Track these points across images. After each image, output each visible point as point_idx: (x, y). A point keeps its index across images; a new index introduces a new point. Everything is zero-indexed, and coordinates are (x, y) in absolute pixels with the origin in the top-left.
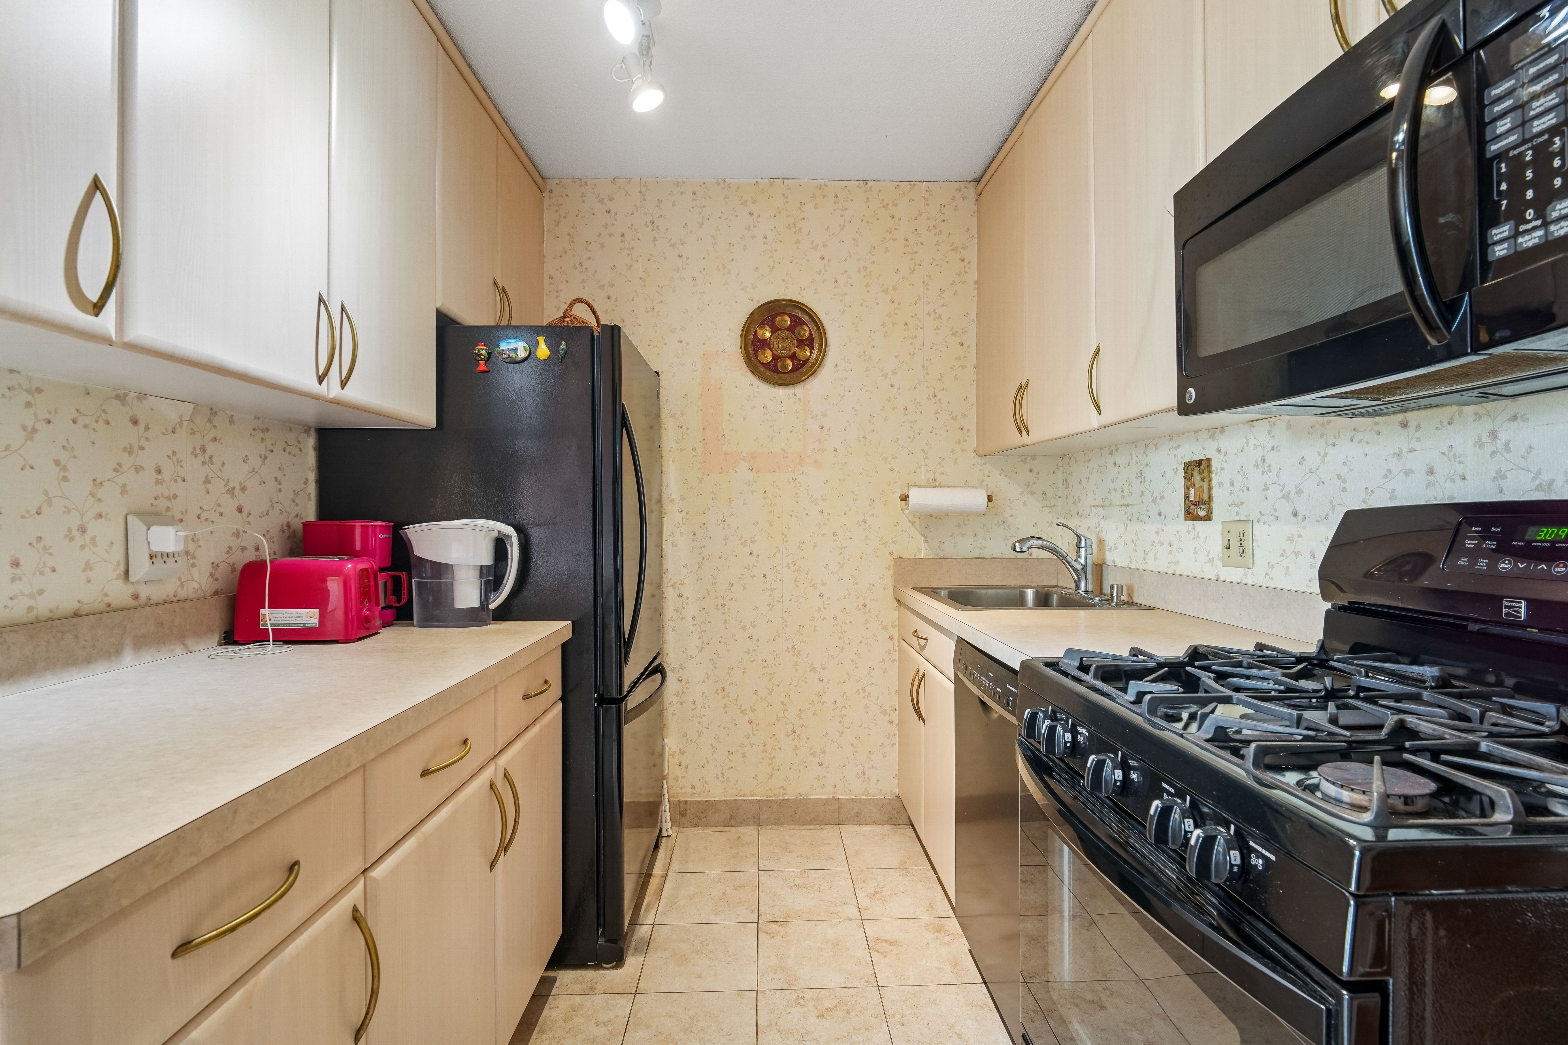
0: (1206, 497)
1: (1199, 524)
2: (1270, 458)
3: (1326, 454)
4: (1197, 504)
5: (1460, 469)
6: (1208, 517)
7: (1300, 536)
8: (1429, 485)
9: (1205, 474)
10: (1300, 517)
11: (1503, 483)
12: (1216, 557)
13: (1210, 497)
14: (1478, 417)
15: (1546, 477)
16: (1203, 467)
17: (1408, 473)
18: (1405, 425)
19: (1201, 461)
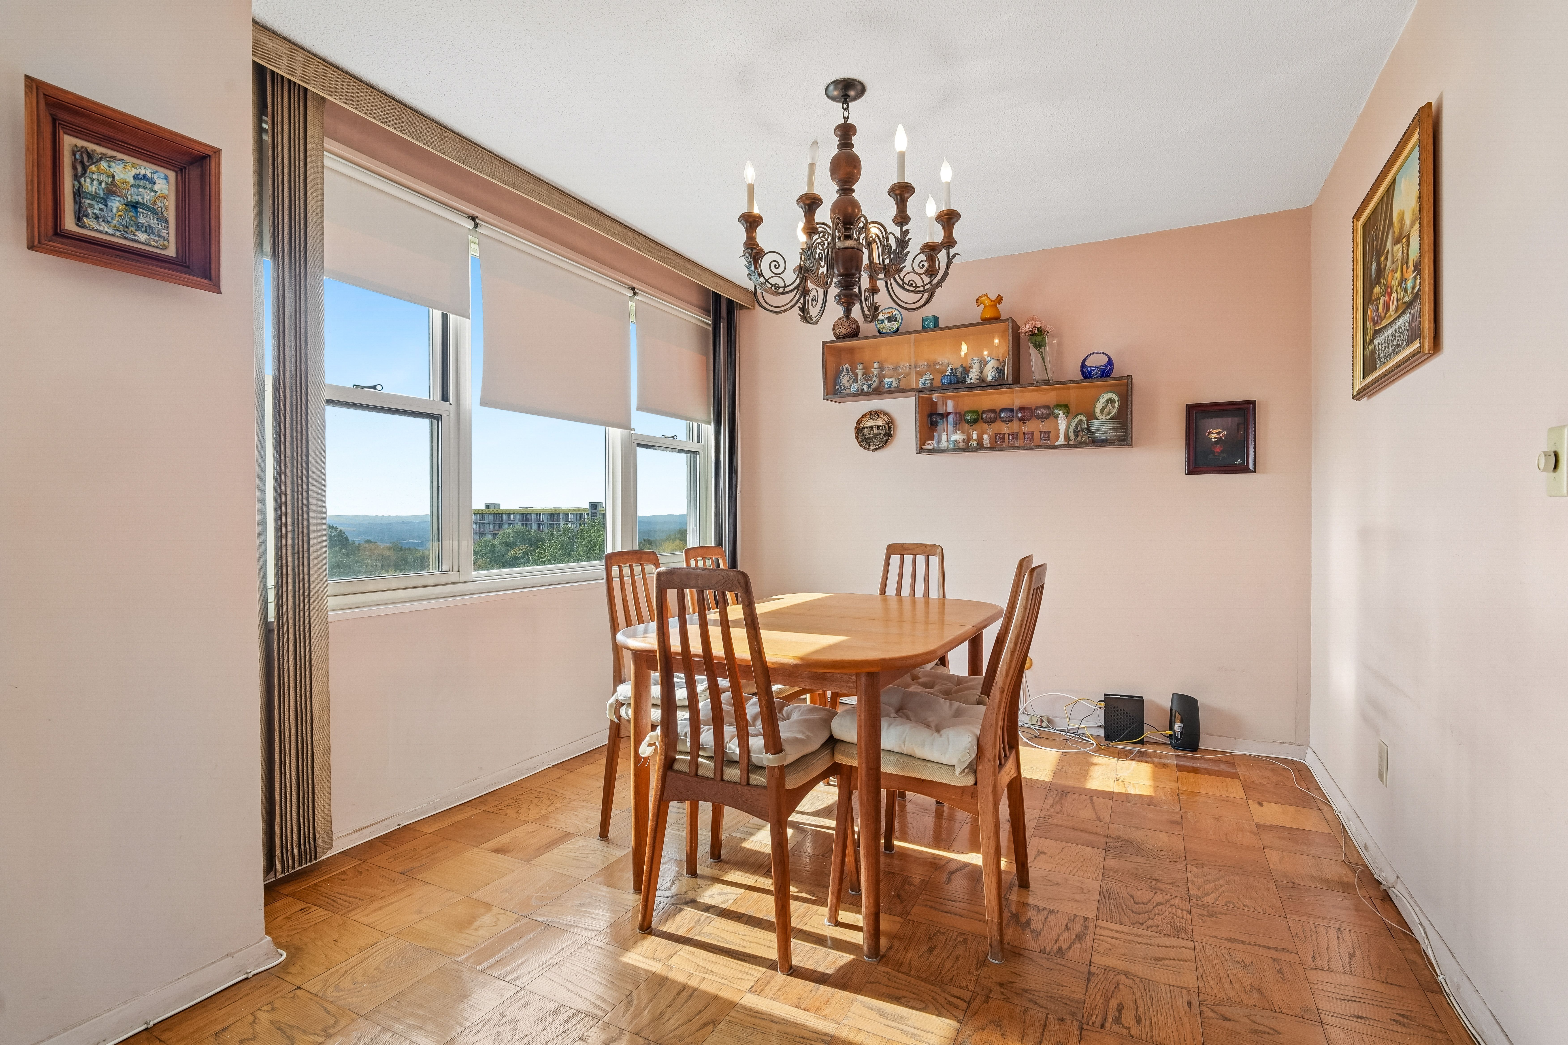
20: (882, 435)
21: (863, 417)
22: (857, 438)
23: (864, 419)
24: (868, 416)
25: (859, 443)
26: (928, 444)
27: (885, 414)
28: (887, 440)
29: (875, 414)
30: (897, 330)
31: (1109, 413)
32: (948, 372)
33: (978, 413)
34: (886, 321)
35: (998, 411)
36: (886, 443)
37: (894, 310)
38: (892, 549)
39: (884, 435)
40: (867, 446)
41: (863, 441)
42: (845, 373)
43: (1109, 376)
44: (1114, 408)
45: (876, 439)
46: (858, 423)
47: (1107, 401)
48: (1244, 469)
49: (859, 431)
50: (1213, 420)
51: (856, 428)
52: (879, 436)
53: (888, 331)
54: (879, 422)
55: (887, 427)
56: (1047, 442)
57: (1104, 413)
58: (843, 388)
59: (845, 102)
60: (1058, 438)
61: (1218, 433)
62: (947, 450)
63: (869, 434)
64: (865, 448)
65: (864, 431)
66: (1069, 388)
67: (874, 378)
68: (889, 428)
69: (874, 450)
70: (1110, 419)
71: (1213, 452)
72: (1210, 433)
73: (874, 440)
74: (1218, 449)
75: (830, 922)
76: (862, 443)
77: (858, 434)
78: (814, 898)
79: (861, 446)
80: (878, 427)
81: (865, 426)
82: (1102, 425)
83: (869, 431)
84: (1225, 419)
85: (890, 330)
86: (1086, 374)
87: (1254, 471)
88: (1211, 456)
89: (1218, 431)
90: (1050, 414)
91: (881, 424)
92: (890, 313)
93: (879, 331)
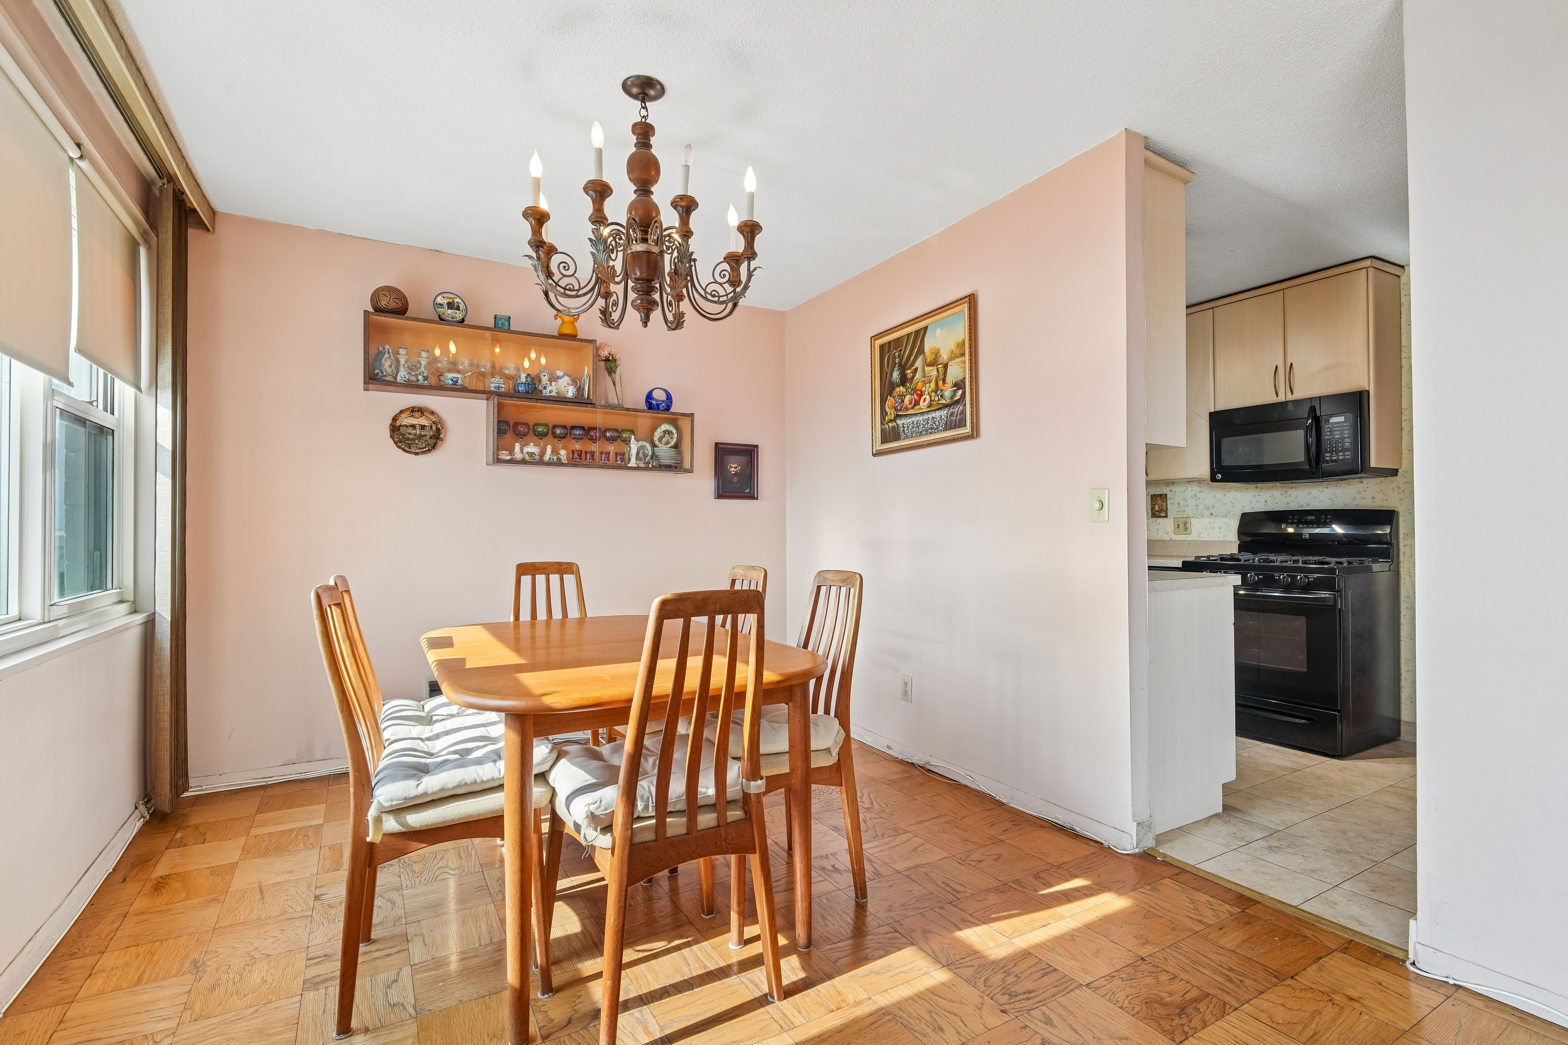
0: (1165, 508)
1: (1159, 520)
2: (1199, 495)
3: (1225, 495)
4: (1160, 511)
5: (1276, 501)
6: (1166, 516)
7: (1214, 522)
8: (1265, 505)
9: (1164, 500)
10: (1214, 515)
11: (1289, 505)
12: (1170, 532)
13: (1167, 509)
14: (1281, 487)
15: (1301, 504)
16: (1162, 497)
17: (1258, 502)
18: (1257, 487)
19: (1161, 495)
20: (428, 437)
21: (401, 412)
22: (392, 437)
23: (403, 416)
24: (408, 412)
25: (396, 443)
26: (504, 454)
27: (433, 413)
28: (436, 444)
29: (418, 411)
30: (463, 321)
31: (667, 443)
32: (523, 379)
33: (548, 427)
34: (446, 306)
35: (569, 427)
36: (434, 447)
37: (455, 296)
38: (524, 569)
39: (431, 437)
40: (406, 449)
41: (400, 442)
42: (387, 355)
43: (668, 411)
44: (672, 438)
45: (419, 441)
46: (395, 419)
47: (665, 432)
48: (752, 496)
49: (395, 429)
50: (733, 457)
51: (391, 425)
52: (424, 438)
53: (451, 319)
54: (423, 421)
55: (434, 427)
56: (620, 463)
57: (662, 442)
58: (385, 374)
59: (643, 101)
60: (629, 460)
61: (736, 468)
62: (523, 462)
63: (409, 434)
64: (404, 450)
65: (402, 429)
66: (636, 416)
67: (422, 369)
68: (438, 430)
69: (417, 454)
70: (670, 448)
71: (733, 482)
72: (731, 467)
73: (417, 442)
74: (735, 479)
75: (739, 945)
76: (400, 444)
77: (393, 432)
78: (689, 939)
79: (399, 447)
80: (423, 427)
81: (403, 423)
82: (665, 452)
83: (410, 430)
84: (740, 457)
85: (452, 318)
86: (651, 404)
87: (757, 499)
88: (731, 485)
89: (735, 465)
90: (618, 437)
91: (426, 424)
92: (450, 298)
93: (439, 316)
